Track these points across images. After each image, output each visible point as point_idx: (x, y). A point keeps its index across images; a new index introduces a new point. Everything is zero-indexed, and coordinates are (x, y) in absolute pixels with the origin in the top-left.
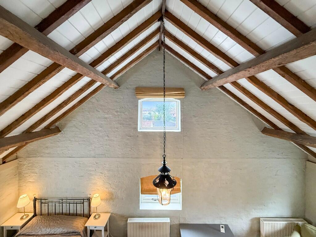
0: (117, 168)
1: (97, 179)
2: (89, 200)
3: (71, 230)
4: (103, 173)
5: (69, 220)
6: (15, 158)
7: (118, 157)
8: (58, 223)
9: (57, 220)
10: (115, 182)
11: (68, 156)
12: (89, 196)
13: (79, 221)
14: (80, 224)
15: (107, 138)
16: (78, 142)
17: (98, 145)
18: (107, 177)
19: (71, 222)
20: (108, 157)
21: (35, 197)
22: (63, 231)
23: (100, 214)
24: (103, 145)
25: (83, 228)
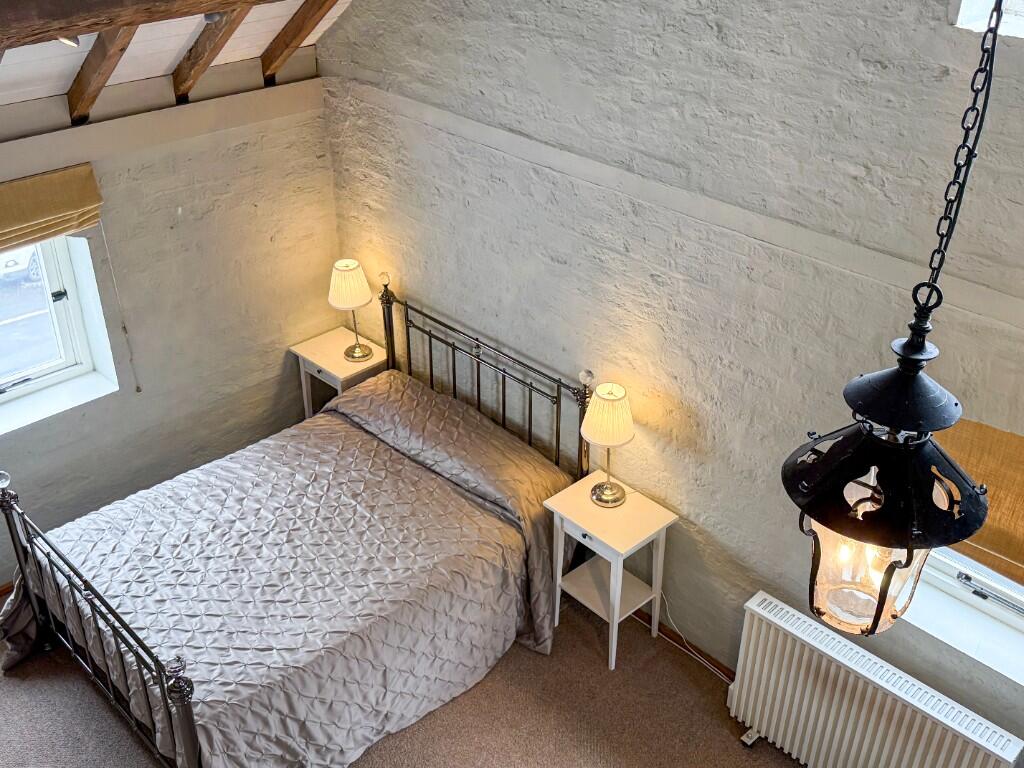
0: (744, 281)
1: (629, 304)
2: (582, 396)
3: (489, 490)
4: (663, 284)
5: (493, 445)
6: (312, 70)
7: (763, 210)
8: (451, 434)
9: (454, 421)
10: (725, 362)
11: (505, 121)
12: (583, 378)
13: (528, 469)
14: (527, 486)
15: (710, 42)
16: (550, 36)
17: (653, 84)
18: (683, 316)
19: (497, 456)
20: (703, 190)
21: (386, 286)
22: (464, 475)
23: (627, 489)
24: (683, 93)
25: (535, 511)
